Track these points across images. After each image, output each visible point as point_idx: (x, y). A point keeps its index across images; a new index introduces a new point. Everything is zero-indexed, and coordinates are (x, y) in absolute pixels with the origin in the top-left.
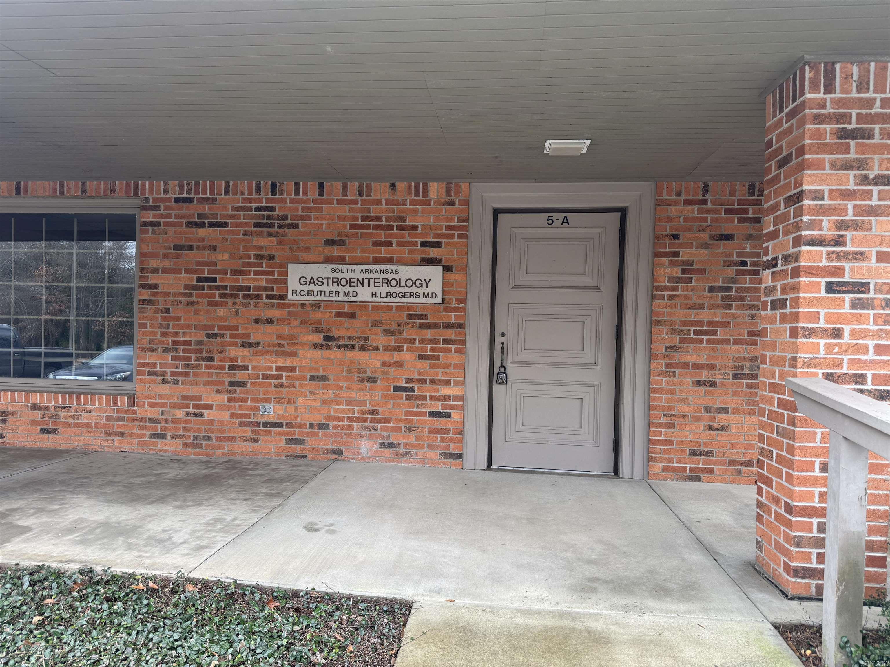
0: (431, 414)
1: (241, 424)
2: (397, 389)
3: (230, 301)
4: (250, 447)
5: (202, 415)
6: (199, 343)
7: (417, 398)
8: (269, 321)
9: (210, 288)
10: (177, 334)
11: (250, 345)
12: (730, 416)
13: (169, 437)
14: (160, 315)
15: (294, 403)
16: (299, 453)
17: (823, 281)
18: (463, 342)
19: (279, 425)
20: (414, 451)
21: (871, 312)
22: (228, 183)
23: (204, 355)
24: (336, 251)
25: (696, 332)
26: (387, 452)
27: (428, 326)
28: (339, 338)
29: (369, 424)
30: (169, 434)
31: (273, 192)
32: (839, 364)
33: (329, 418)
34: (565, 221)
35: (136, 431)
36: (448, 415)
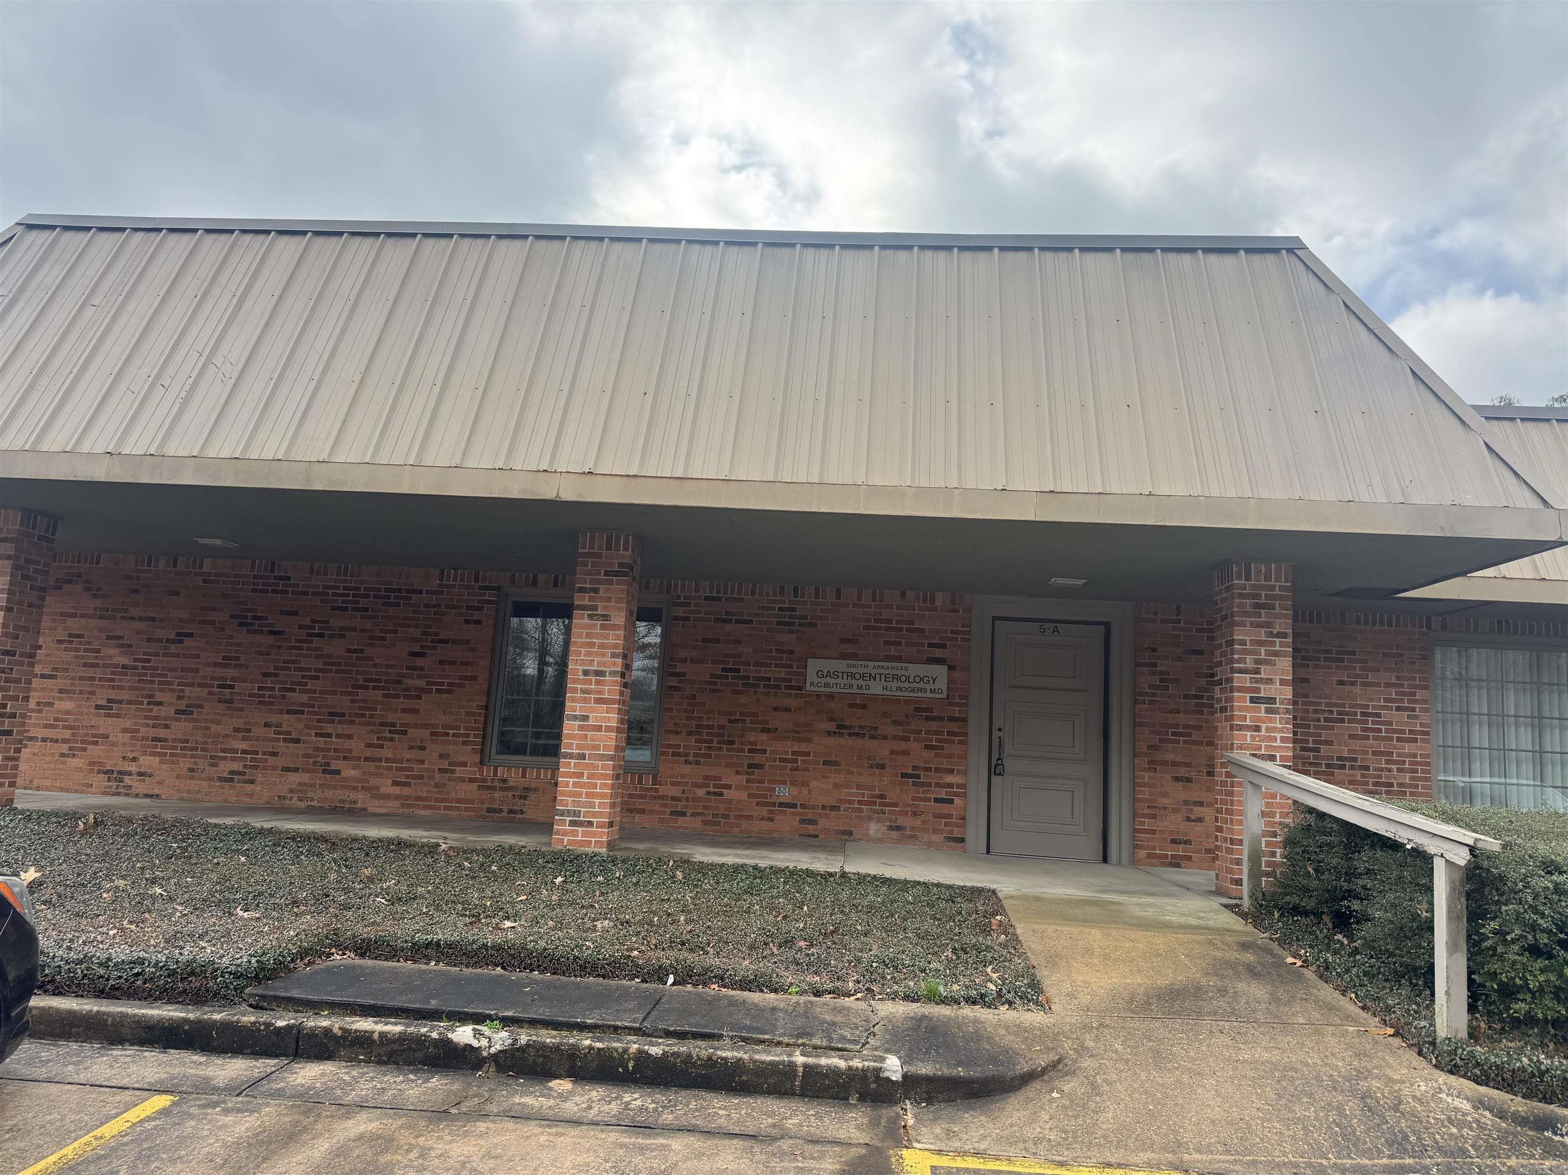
0: (937, 800)
1: (758, 804)
2: (904, 775)
3: (752, 690)
4: (765, 825)
5: (721, 795)
6: (722, 727)
7: (923, 784)
8: (788, 710)
9: (734, 677)
10: (701, 718)
11: (769, 731)
12: (1205, 809)
13: (688, 815)
14: (685, 701)
15: (808, 786)
16: (812, 832)
17: (1248, 695)
18: (966, 735)
19: (794, 806)
20: (919, 835)
21: (1278, 716)
22: (754, 585)
23: (726, 739)
24: (850, 649)
25: (1173, 734)
26: (895, 834)
27: (933, 719)
28: (850, 727)
29: (877, 808)
30: (689, 812)
31: (795, 595)
32: (1260, 748)
33: (840, 801)
34: (1056, 630)
35: (657, 808)
36: (952, 802)
